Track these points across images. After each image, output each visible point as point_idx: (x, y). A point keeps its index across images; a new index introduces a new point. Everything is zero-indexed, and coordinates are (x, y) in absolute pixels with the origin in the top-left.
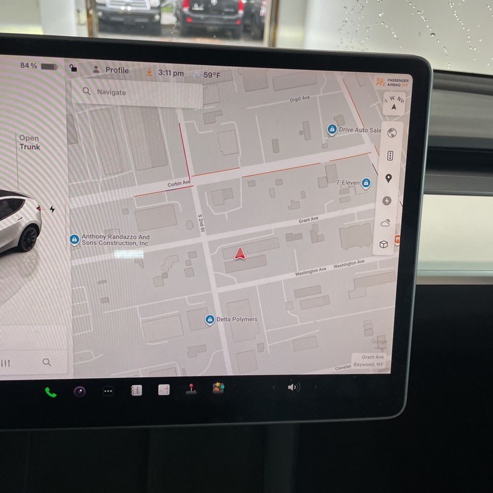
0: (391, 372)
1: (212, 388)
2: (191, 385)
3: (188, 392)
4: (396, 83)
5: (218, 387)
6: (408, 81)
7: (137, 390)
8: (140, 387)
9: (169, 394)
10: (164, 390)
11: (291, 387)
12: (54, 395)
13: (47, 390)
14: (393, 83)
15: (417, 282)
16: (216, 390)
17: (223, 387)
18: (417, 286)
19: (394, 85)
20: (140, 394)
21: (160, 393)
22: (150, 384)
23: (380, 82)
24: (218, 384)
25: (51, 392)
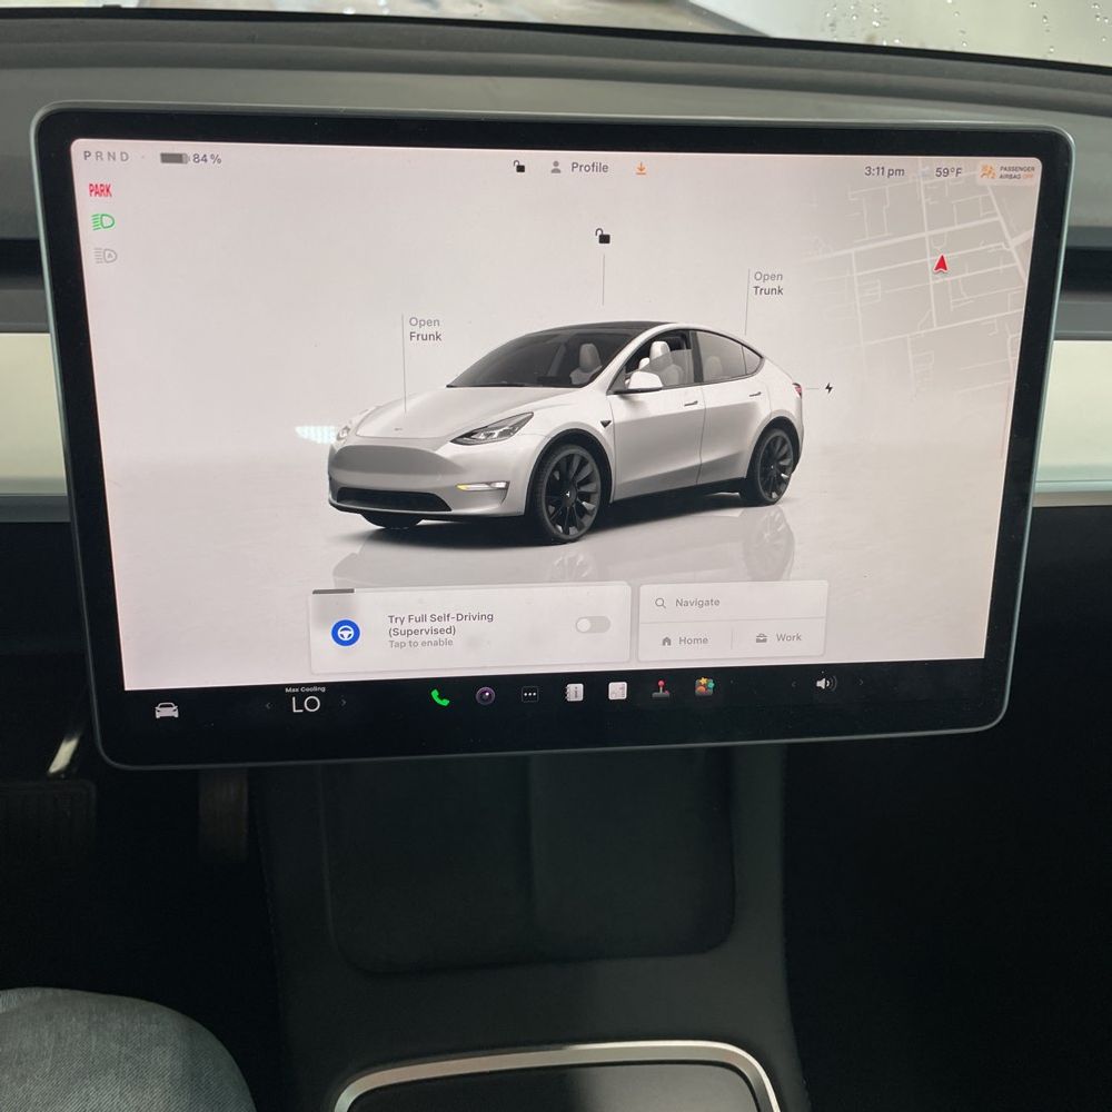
0: (986, 655)
1: (694, 688)
2: (661, 683)
3: (655, 694)
4: (1013, 173)
5: (704, 685)
6: (1033, 169)
7: (575, 692)
8: (580, 687)
9: (625, 697)
10: (618, 691)
11: (821, 684)
12: (445, 703)
13: (435, 694)
14: (1009, 173)
15: (1034, 503)
16: (700, 689)
17: (711, 685)
18: (1034, 509)
19: (1011, 177)
20: (580, 698)
21: (612, 697)
22: (596, 682)
23: (988, 172)
24: (703, 681)
25: (442, 697)
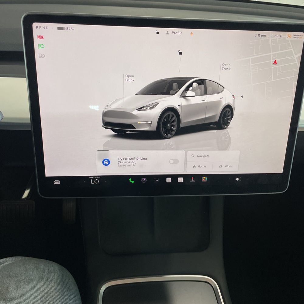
0: (283, 172)
1: (201, 179)
2: (192, 178)
3: (191, 181)
4: (297, 37)
5: (204, 179)
6: (302, 36)
7: (169, 180)
8: (170, 178)
9: (182, 182)
10: (180, 180)
11: (237, 179)
12: (133, 182)
13: (130, 180)
14: (296, 37)
15: (298, 130)
16: (203, 180)
17: (206, 179)
18: (298, 132)
19: (296, 38)
20: (170, 182)
22: (174, 177)
23: (289, 36)
24: (204, 178)
25: (132, 180)
